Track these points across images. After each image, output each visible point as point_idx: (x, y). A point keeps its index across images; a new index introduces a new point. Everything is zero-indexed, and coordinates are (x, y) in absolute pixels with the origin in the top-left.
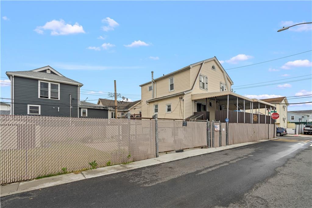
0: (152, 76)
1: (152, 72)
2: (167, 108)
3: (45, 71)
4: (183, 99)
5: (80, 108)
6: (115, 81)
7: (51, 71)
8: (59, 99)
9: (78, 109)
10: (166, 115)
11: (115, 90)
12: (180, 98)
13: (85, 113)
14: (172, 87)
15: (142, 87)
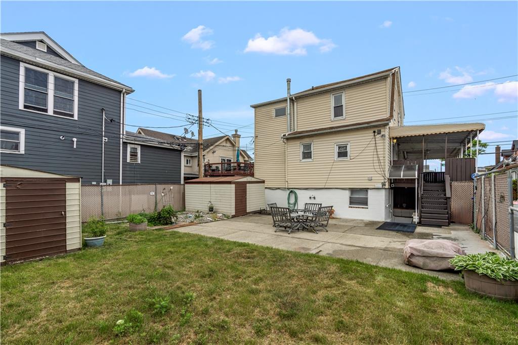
0: (289, 89)
1: (289, 81)
2: (336, 150)
3: (31, 44)
4: (382, 133)
5: (125, 144)
6: (200, 91)
7: (48, 47)
8: (76, 118)
9: (121, 145)
10: (334, 164)
11: (200, 111)
12: (374, 132)
13: (136, 156)
14: (338, 111)
15: (257, 109)
